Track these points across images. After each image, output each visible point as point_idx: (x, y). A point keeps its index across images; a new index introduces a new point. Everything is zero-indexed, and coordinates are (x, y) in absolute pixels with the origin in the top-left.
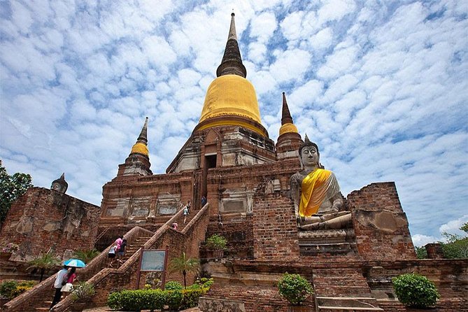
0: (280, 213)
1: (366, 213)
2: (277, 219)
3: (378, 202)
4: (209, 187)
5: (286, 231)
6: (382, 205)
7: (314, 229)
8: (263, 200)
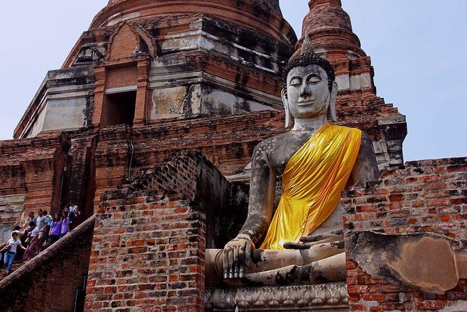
0: (160, 242)
1: (381, 241)
2: (150, 257)
3: (416, 211)
4: (100, 173)
5: (168, 290)
6: (425, 220)
7: (281, 281)
8: (123, 209)
